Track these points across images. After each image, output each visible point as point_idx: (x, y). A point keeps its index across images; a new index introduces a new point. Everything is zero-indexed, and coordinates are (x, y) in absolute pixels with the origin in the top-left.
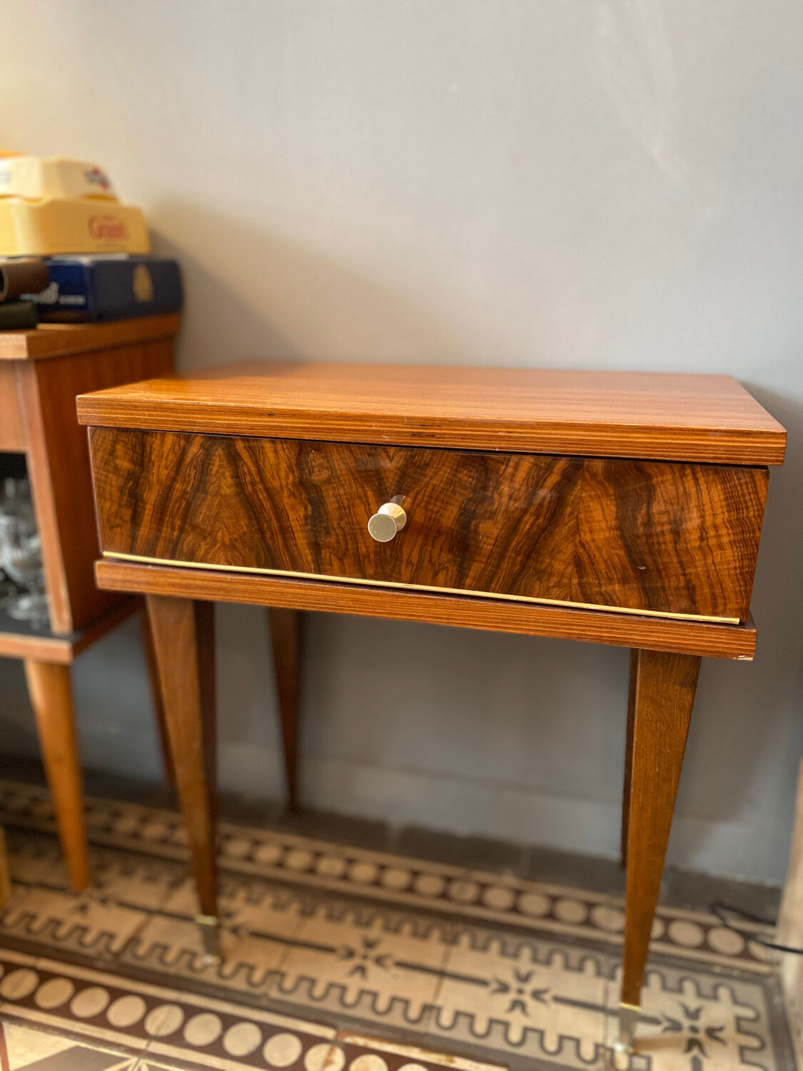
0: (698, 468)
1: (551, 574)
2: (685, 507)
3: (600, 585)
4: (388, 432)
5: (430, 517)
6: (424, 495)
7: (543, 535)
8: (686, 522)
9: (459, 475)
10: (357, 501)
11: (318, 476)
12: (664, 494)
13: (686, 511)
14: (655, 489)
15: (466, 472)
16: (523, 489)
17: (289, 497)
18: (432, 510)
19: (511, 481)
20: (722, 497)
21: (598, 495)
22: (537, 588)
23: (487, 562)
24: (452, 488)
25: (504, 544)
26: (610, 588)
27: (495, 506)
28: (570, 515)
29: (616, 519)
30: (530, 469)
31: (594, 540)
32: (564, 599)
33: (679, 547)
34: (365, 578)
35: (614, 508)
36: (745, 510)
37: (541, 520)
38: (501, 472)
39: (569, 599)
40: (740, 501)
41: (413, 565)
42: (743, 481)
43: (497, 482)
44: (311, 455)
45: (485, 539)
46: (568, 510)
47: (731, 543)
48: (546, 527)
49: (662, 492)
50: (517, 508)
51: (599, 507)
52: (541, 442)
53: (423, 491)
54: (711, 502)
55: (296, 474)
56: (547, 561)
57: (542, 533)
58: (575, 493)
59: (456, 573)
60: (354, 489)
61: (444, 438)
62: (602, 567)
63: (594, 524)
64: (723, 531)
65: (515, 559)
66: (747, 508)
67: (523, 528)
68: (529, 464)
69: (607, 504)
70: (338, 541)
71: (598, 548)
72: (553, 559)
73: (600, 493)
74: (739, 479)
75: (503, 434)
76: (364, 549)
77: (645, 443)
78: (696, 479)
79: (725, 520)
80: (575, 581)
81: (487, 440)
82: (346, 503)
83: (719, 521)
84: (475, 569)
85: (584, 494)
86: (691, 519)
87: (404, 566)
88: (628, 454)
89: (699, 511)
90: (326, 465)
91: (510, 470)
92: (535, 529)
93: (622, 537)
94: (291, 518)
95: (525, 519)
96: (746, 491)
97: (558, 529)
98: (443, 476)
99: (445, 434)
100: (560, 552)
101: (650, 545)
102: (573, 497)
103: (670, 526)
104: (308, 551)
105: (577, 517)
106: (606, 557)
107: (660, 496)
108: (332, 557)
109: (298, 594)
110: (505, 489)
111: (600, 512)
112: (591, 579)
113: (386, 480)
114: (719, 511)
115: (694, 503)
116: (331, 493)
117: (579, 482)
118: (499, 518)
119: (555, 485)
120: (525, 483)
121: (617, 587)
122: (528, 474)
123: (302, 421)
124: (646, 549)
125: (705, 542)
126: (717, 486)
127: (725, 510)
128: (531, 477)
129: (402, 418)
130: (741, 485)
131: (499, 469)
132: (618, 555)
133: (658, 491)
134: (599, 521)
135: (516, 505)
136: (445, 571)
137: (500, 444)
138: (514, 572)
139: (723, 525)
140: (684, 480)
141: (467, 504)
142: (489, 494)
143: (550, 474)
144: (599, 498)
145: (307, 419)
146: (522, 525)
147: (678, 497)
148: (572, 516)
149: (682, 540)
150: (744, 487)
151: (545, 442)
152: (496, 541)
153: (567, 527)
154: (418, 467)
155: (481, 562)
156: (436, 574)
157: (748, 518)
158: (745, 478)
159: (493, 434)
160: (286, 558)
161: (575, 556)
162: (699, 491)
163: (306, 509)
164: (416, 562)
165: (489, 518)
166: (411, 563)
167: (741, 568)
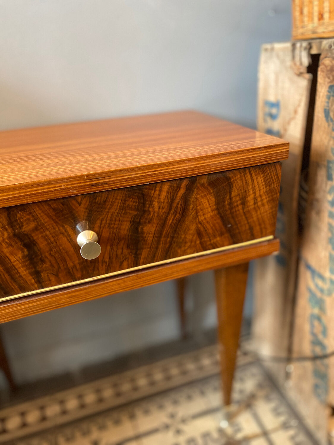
0: (251, 169)
1: (186, 243)
2: (247, 190)
3: (210, 240)
4: (74, 187)
5: (113, 232)
6: (106, 220)
7: (180, 223)
8: (248, 197)
9: (127, 203)
10: (61, 236)
11: (27, 228)
12: (237, 186)
13: (247, 192)
14: (232, 185)
15: (131, 200)
16: (166, 201)
17: (7, 247)
18: (113, 228)
19: (159, 198)
20: (263, 181)
21: (205, 195)
22: (179, 251)
23: (151, 247)
24: (124, 211)
25: (159, 235)
26: (215, 240)
27: (152, 215)
28: (192, 209)
29: (215, 205)
30: (168, 189)
31: (205, 219)
32: (193, 253)
33: (245, 211)
34: (76, 280)
35: (213, 200)
36: (273, 185)
37: (177, 216)
38: (152, 195)
39: (196, 252)
40: (270, 181)
41: (106, 263)
42: (271, 170)
43: (151, 201)
44: (19, 216)
45: (148, 235)
46: (191, 206)
47: (268, 202)
48: (181, 219)
49: (236, 185)
50: (164, 213)
51: (206, 201)
52: (173, 173)
53: (105, 218)
54: (258, 185)
55: (9, 231)
56: (183, 236)
57: (179, 223)
58: (194, 197)
59: (134, 259)
60: (57, 229)
61: (114, 183)
62: (211, 231)
63: (205, 210)
64: (264, 197)
65: (166, 241)
66: (274, 183)
67: (169, 223)
68: (168, 187)
69: (210, 198)
70: (52, 265)
71: (208, 222)
72: (186, 235)
73: (206, 193)
74: (270, 170)
75: (151, 173)
76: (71, 264)
77: (227, 162)
78: (251, 174)
79: (265, 191)
80: (198, 242)
81: (141, 179)
82: (52, 240)
83: (262, 192)
84: (145, 253)
85: (198, 196)
86: (249, 195)
87: (100, 265)
88: (219, 170)
89: (253, 190)
90: (31, 219)
91: (157, 192)
92: (175, 221)
93: (219, 213)
94: (12, 261)
95: (169, 218)
96: (273, 175)
97: (187, 218)
98: (117, 206)
99: (114, 181)
100: (189, 230)
101: (232, 213)
102: (193, 199)
103: (240, 201)
104: (30, 278)
105: (196, 209)
106: (212, 225)
107: (235, 187)
108: (50, 275)
109: (28, 307)
110: (156, 204)
111: (207, 203)
112: (206, 239)
113: (78, 218)
114: (262, 188)
115: (250, 187)
116: (40, 236)
117: (195, 190)
118: (154, 221)
119: (183, 195)
120: (166, 198)
121: (218, 239)
122: (168, 192)
123: (5, 194)
124: (230, 216)
125: (256, 205)
126: (260, 176)
127: (264, 186)
128: (169, 193)
129: (82, 176)
130: (270, 172)
131: (151, 193)
132: (217, 223)
133: (234, 185)
134: (207, 208)
135: (163, 211)
136: (127, 260)
137: (150, 179)
138: (166, 248)
139: (264, 194)
140: (246, 176)
141: (134, 218)
142: (147, 209)
143: (179, 190)
144: (206, 196)
145: (8, 192)
146: (168, 221)
147: (243, 186)
148: (193, 209)
149: (246, 207)
150: (272, 173)
151: (175, 173)
152: (154, 234)
153: (191, 216)
154: (100, 204)
155: (148, 248)
156: (121, 263)
157: (274, 188)
158: (272, 169)
159: (144, 174)
160: (15, 286)
161: (197, 230)
162: (253, 180)
163: (23, 252)
164: (108, 260)
165: (149, 222)
166: (105, 262)
167: (272, 212)
